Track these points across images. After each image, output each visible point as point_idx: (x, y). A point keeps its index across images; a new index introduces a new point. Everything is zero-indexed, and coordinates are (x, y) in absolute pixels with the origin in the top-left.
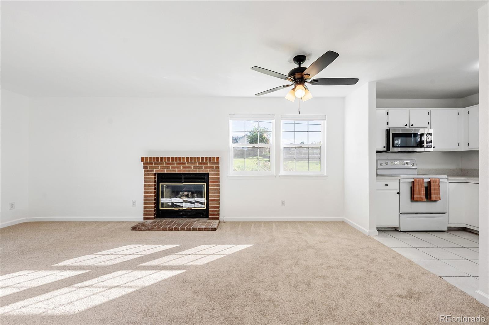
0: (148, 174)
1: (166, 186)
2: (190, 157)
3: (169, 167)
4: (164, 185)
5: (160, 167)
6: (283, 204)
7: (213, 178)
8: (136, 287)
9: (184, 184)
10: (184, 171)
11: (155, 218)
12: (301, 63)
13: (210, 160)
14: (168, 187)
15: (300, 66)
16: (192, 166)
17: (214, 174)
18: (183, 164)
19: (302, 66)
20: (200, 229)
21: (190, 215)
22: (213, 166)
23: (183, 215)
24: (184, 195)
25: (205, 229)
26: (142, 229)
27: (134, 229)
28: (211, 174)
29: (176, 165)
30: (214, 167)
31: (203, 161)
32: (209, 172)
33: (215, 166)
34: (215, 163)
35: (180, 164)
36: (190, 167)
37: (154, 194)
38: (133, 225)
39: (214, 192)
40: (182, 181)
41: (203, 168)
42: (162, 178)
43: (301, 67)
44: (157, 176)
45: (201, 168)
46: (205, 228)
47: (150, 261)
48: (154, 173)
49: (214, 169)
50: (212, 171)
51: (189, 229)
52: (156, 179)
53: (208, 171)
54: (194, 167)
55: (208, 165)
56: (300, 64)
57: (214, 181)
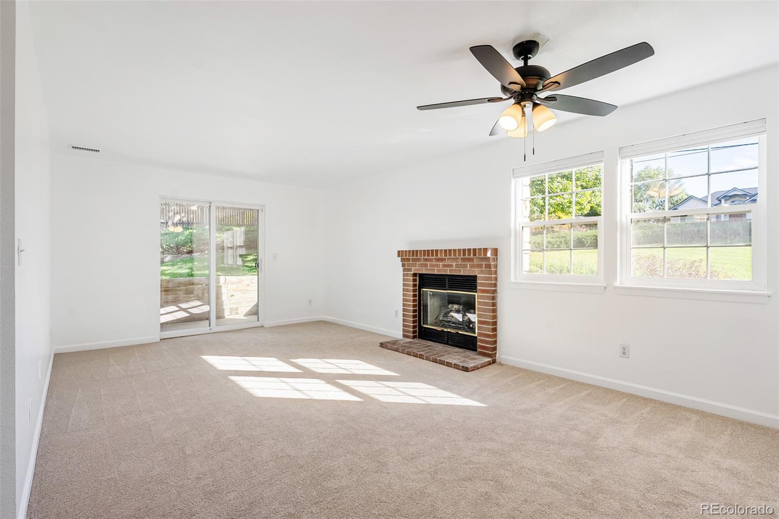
0: (407, 274)
1: (431, 293)
2: (449, 250)
3: (426, 265)
4: (429, 292)
5: (418, 264)
6: (624, 352)
7: (482, 285)
8: (308, 395)
9: (448, 291)
10: (444, 271)
11: (414, 337)
12: (529, 56)
13: (475, 254)
14: (434, 295)
15: (526, 63)
16: (454, 264)
17: (484, 277)
18: (442, 260)
19: (530, 63)
20: (449, 365)
21: (456, 343)
22: (482, 264)
23: (448, 340)
24: (454, 309)
25: (455, 366)
26: (389, 348)
27: (382, 345)
28: (479, 277)
29: (434, 263)
30: (484, 266)
31: (465, 256)
32: (476, 274)
33: (485, 264)
34: (482, 258)
35: (438, 260)
36: (451, 266)
37: (412, 304)
38: (383, 340)
39: (485, 308)
40: (446, 287)
41: (468, 267)
42: (424, 281)
43: (529, 65)
44: (418, 278)
45: (465, 266)
46: (455, 364)
47: (349, 380)
48: (412, 273)
49: (484, 269)
50: (482, 272)
51: (435, 361)
52: (416, 281)
53: (475, 272)
54: (457, 266)
55: (475, 263)
56: (526, 60)
57: (485, 289)
